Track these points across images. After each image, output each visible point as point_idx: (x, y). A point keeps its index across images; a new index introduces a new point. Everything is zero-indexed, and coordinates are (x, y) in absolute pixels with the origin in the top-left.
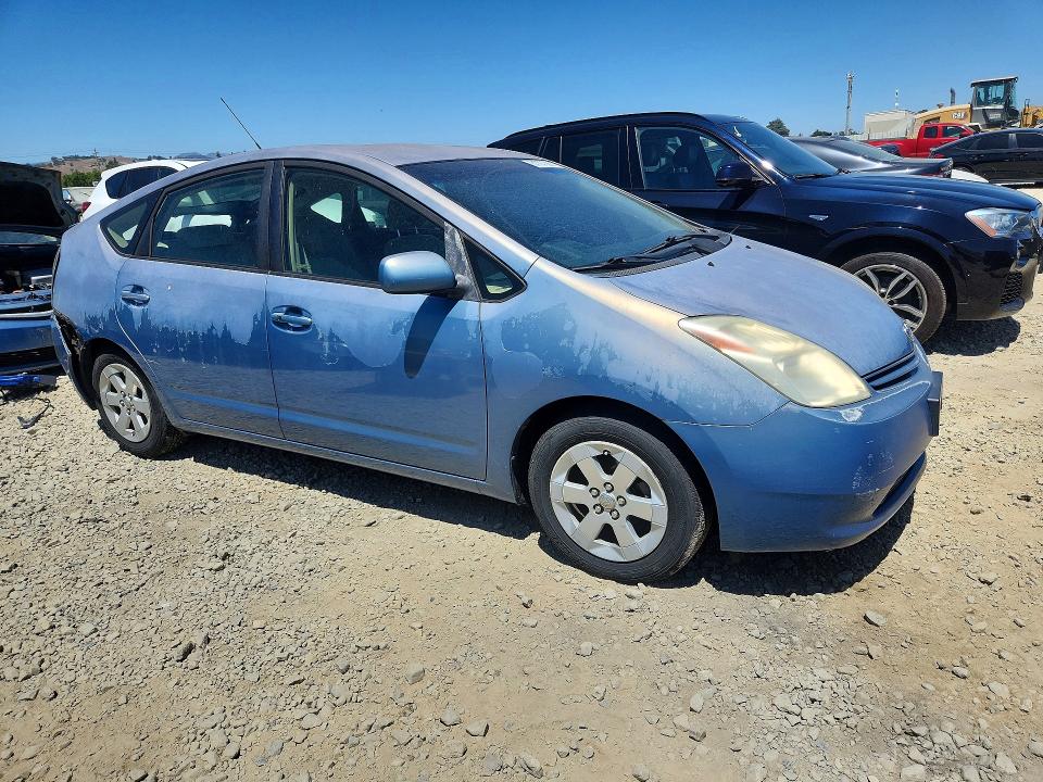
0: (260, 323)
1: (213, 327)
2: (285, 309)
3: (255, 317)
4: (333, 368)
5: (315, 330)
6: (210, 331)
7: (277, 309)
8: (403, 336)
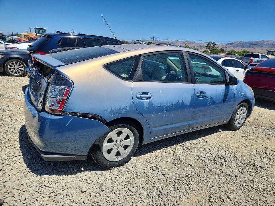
0: (193, 97)
1: (178, 102)
2: (199, 92)
3: (192, 96)
4: (210, 105)
5: (207, 96)
6: (177, 103)
7: (198, 93)
8: (223, 94)
